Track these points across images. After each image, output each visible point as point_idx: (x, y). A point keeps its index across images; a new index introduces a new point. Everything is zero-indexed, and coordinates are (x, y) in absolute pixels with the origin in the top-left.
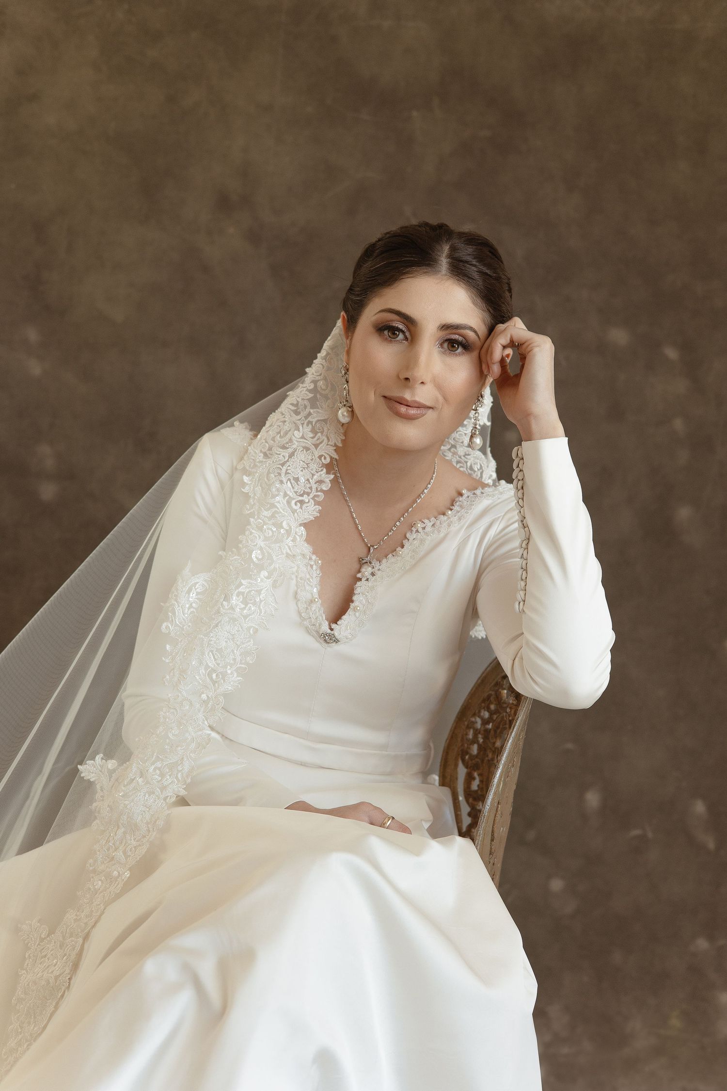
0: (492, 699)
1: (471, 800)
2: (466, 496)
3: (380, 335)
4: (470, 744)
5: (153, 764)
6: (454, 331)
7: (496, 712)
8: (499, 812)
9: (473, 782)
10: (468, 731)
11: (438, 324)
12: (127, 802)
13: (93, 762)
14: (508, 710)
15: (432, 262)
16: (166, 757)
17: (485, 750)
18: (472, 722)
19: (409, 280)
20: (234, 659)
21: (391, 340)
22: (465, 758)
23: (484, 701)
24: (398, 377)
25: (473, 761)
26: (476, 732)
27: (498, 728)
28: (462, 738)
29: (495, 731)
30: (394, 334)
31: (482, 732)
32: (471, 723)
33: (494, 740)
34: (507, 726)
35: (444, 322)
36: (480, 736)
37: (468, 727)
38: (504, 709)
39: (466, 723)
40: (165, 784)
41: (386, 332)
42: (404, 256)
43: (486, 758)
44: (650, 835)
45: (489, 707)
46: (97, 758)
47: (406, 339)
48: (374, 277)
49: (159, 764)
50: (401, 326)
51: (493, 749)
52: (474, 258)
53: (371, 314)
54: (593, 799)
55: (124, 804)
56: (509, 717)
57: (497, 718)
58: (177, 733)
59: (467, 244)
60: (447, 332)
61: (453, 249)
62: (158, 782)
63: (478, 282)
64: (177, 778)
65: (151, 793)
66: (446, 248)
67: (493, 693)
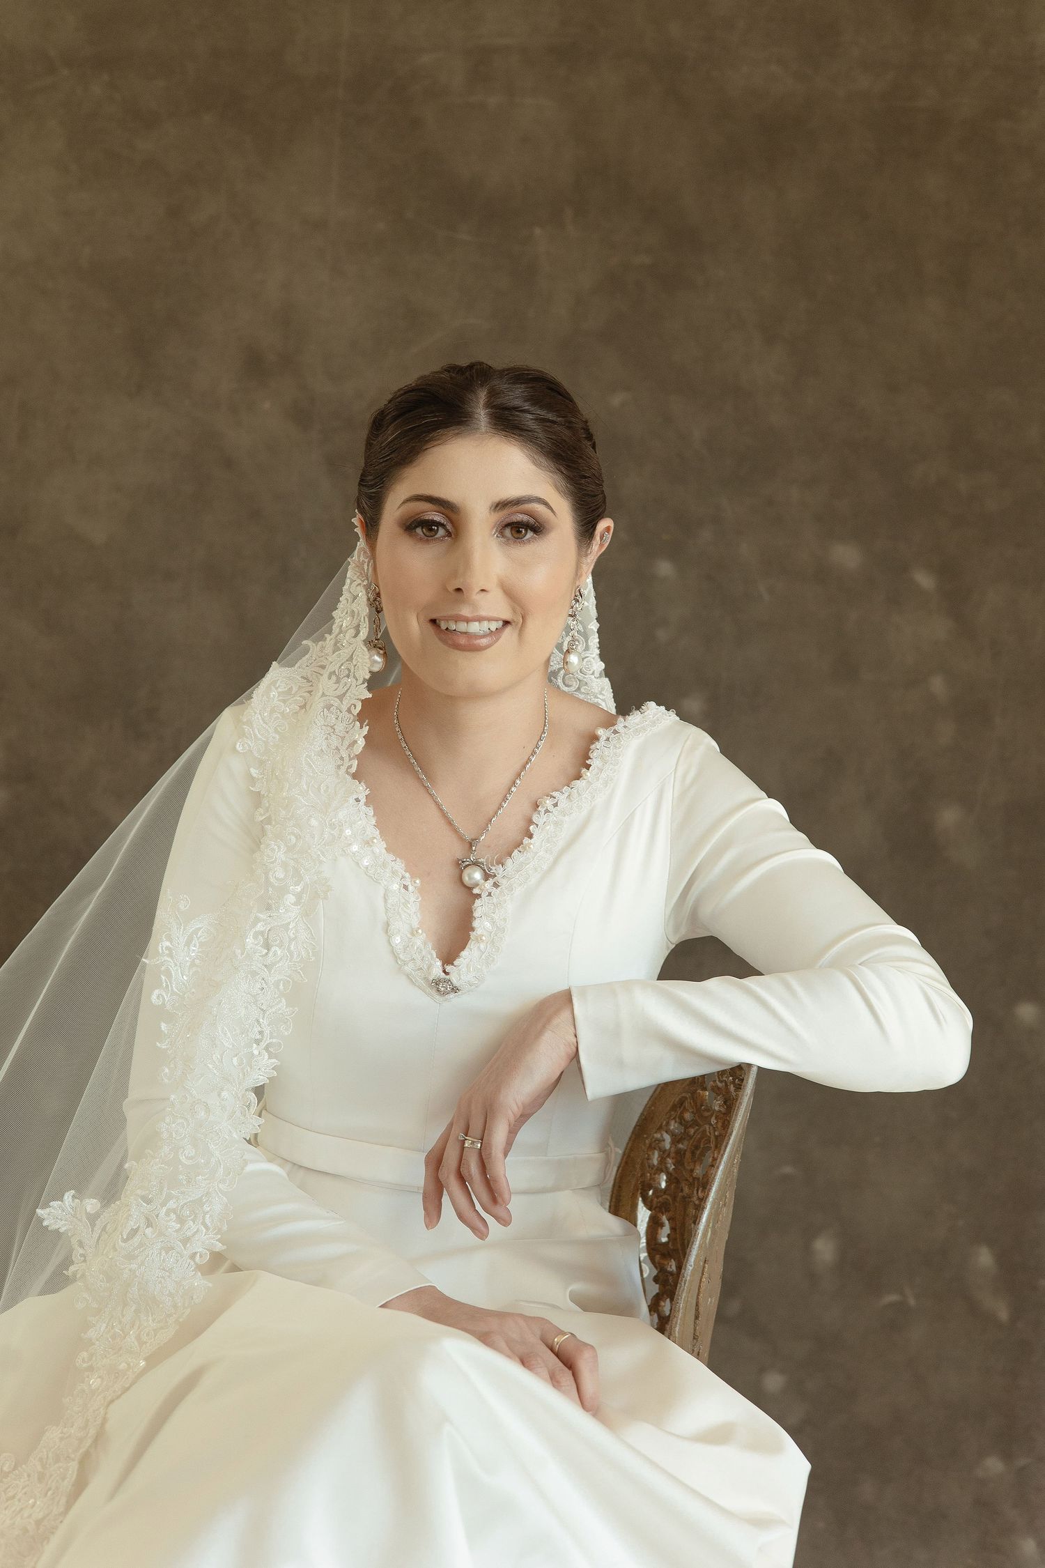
0: (686, 1104)
1: (658, 1257)
2: (605, 738)
3: (410, 536)
4: (655, 1174)
5: (163, 1205)
6: (515, 508)
7: (695, 1123)
8: (706, 1275)
9: (660, 1230)
10: (650, 1153)
11: (489, 504)
12: (134, 1266)
13: (60, 1202)
14: (713, 1121)
15: (466, 417)
16: (183, 1193)
17: (678, 1182)
18: (657, 1140)
19: (435, 449)
20: (261, 1033)
21: (427, 540)
22: (648, 1194)
23: (674, 1108)
24: (445, 589)
25: (660, 1199)
26: (664, 1155)
27: (697, 1147)
28: (642, 1164)
29: (693, 1153)
30: (431, 530)
31: (672, 1155)
32: (655, 1141)
33: (692, 1167)
34: (712, 1145)
35: (497, 499)
36: (669, 1161)
37: (651, 1148)
38: (707, 1120)
39: (647, 1142)
40: (189, 1234)
41: (419, 530)
42: (423, 418)
43: (680, 1194)
44: (912, 1302)
45: (683, 1117)
46: (66, 1197)
47: (449, 534)
48: (388, 455)
49: (172, 1204)
50: (438, 518)
51: (691, 1181)
52: (525, 401)
53: (394, 506)
54: (825, 1249)
55: (130, 1270)
56: (715, 1131)
57: (694, 1133)
58: (192, 1154)
59: (514, 383)
60: (506, 512)
61: (493, 394)
62: (177, 1231)
63: (535, 434)
64: (204, 1224)
65: (169, 1249)
66: (482, 395)
67: (688, 1095)
